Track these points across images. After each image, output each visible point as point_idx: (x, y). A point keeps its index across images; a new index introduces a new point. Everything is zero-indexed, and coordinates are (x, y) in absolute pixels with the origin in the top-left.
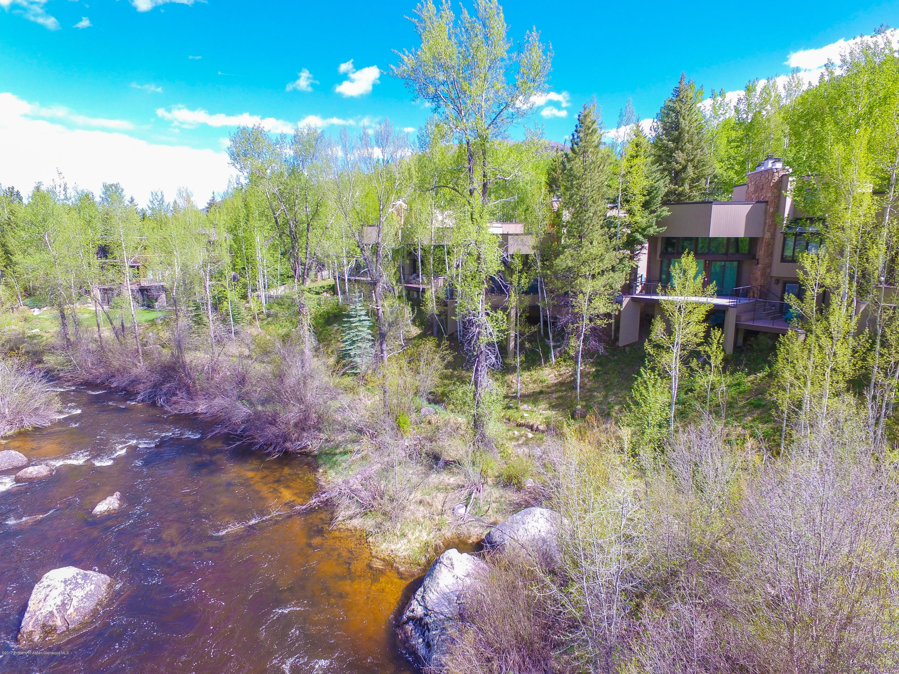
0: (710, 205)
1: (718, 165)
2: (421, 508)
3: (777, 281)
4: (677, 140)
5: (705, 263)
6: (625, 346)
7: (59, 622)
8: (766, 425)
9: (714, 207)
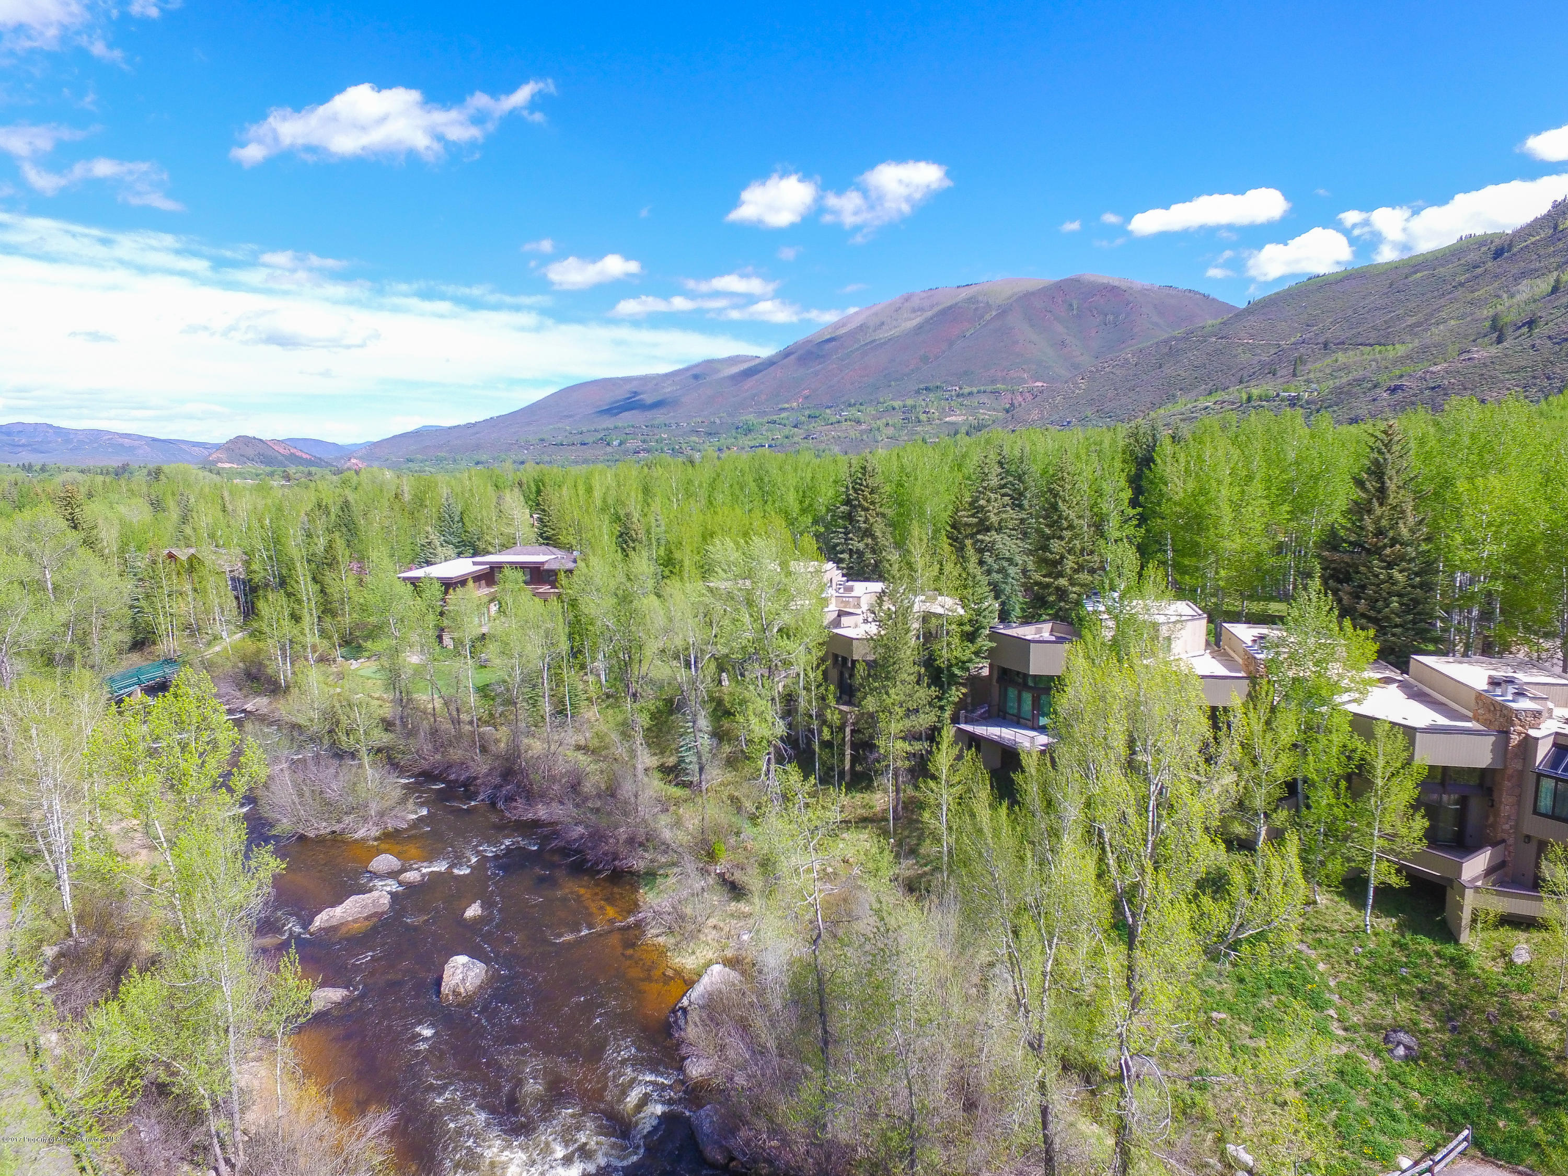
2: (714, 932)
5: (1034, 697)
7: (462, 990)
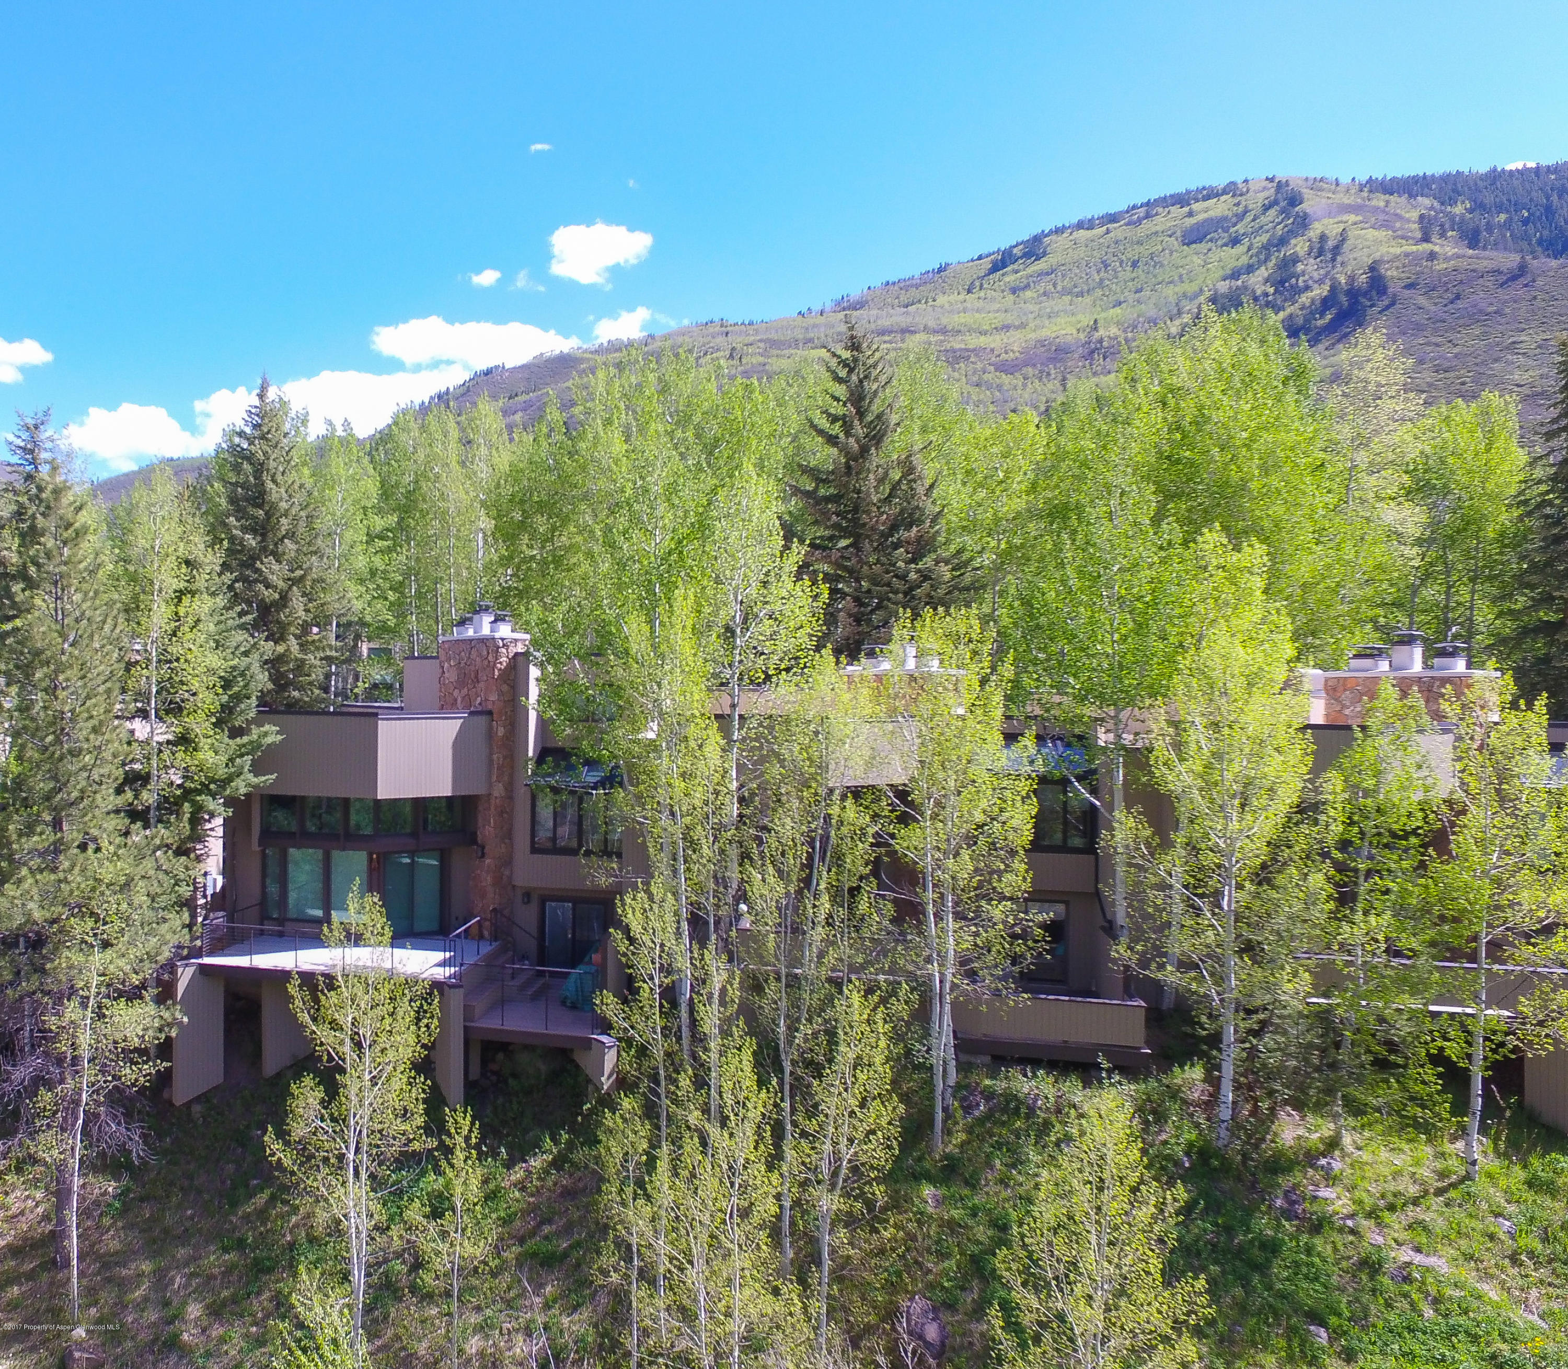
0: (372, 719)
1: (353, 590)
3: (527, 896)
4: (262, 529)
5: (370, 860)
6: (188, 1104)
8: (576, 1317)
9: (383, 726)
